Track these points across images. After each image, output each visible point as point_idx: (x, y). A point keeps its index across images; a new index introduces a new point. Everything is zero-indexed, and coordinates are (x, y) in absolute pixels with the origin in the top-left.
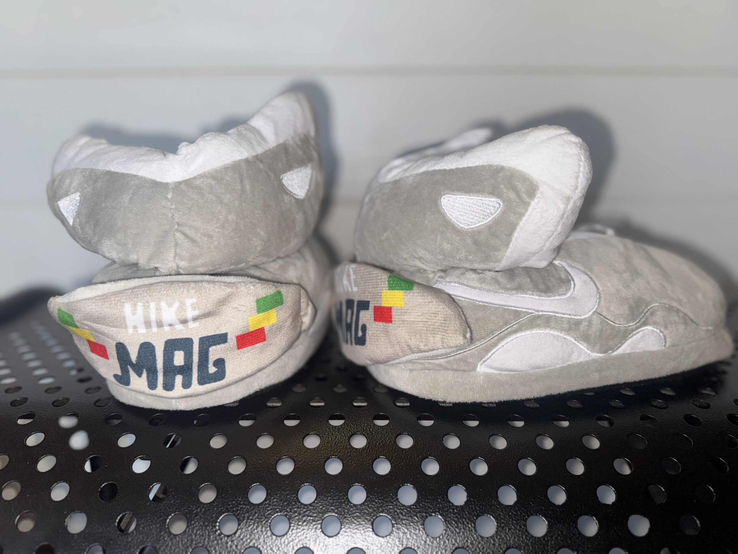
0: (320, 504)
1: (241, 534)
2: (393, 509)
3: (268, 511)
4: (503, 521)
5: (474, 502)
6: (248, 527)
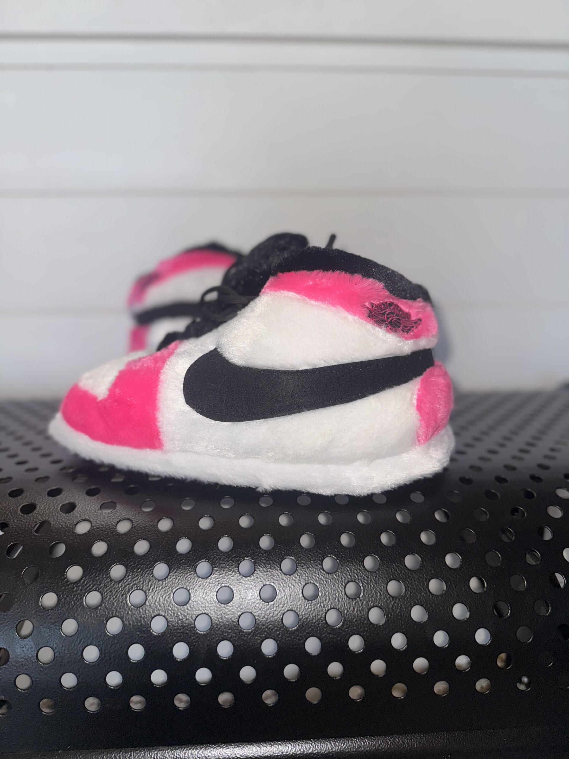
0: (152, 554)
1: (85, 581)
2: (213, 555)
3: (109, 561)
4: (302, 561)
5: (280, 547)
6: (91, 575)
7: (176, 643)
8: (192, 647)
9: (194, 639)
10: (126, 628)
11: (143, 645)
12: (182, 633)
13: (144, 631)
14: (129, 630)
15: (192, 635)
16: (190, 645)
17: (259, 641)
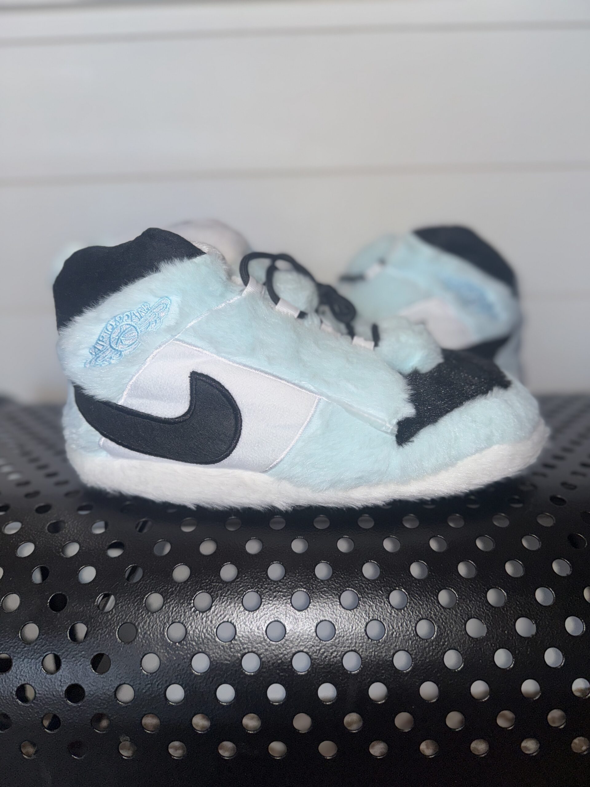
7: (322, 684)
8: (340, 689)
9: (342, 680)
10: (264, 666)
11: (283, 685)
12: (327, 672)
13: (285, 669)
14: (267, 668)
15: (340, 675)
16: (338, 686)
17: (417, 684)
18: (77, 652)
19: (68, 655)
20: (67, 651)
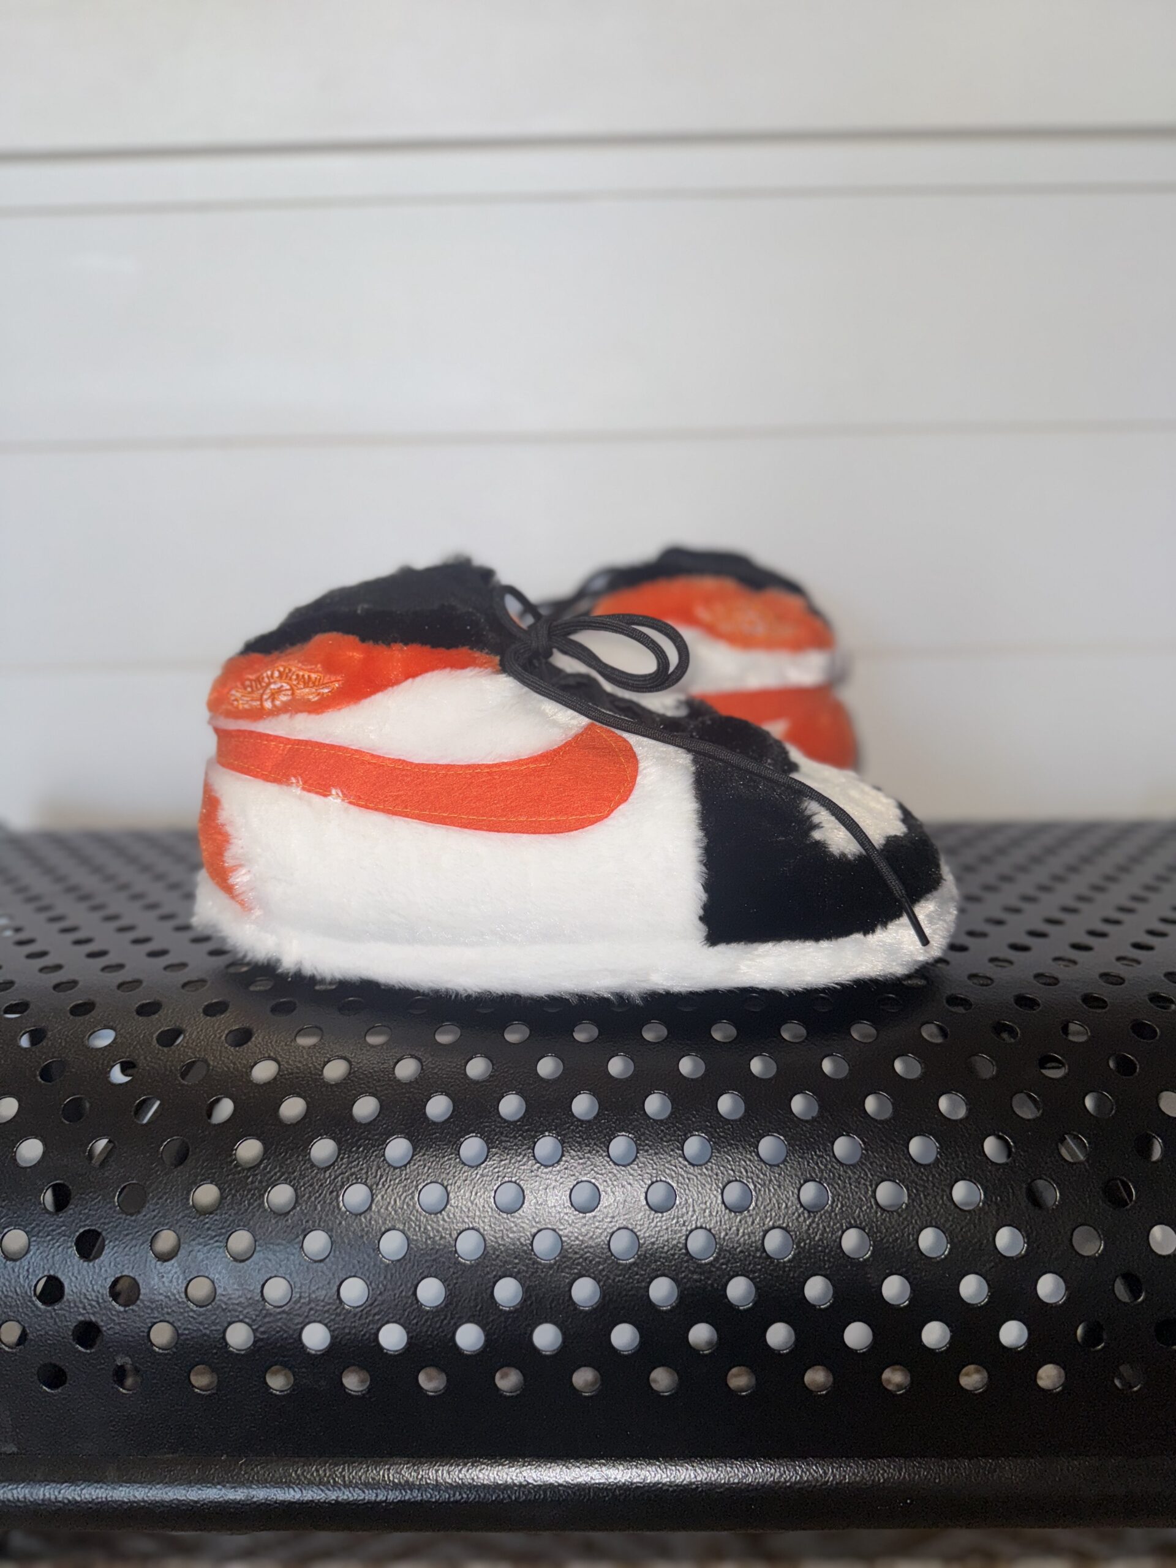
0: (384, 1121)
2: (490, 1126)
5: (609, 1115)
7: (424, 1278)
8: (450, 1287)
10: (336, 1249)
11: (365, 1280)
12: (434, 1260)
15: (451, 1265)
16: (448, 1283)
18: (54, 1227)
19: (40, 1231)
20: (38, 1225)
